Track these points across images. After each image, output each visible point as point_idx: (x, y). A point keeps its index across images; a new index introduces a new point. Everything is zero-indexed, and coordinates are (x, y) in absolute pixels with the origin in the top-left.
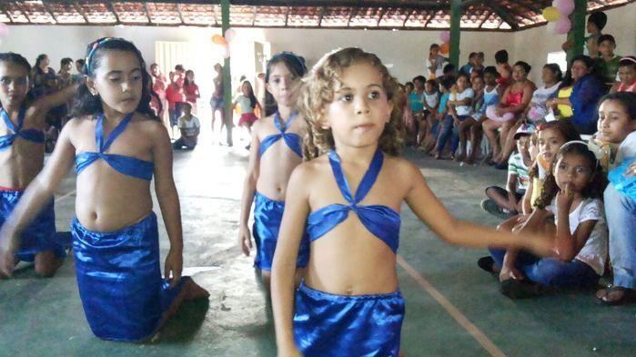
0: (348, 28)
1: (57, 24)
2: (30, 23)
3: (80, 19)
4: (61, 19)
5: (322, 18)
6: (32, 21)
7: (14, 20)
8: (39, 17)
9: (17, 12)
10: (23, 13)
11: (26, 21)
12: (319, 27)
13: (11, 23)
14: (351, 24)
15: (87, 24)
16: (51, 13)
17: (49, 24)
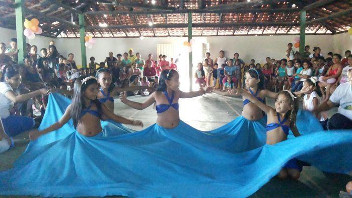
0: (247, 35)
1: (114, 37)
2: (102, 37)
3: (124, 35)
4: (115, 35)
5: (235, 31)
6: (103, 36)
7: (96, 36)
8: (106, 34)
9: (97, 32)
10: (100, 33)
11: (101, 36)
12: (233, 35)
13: (94, 37)
14: (249, 33)
15: (127, 37)
16: (112, 32)
17: (110, 37)
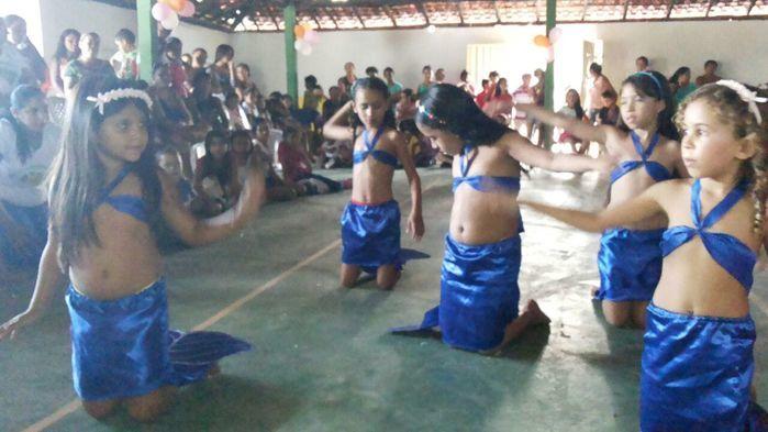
0: (707, 18)
1: (365, 29)
2: (337, 29)
3: (387, 22)
4: (369, 23)
5: (672, 8)
6: (340, 27)
7: (322, 27)
8: (347, 22)
9: (326, 18)
10: (332, 18)
11: (333, 26)
12: (667, 19)
13: (319, 30)
14: (711, 14)
15: (395, 27)
16: (359, 17)
17: (356, 29)
